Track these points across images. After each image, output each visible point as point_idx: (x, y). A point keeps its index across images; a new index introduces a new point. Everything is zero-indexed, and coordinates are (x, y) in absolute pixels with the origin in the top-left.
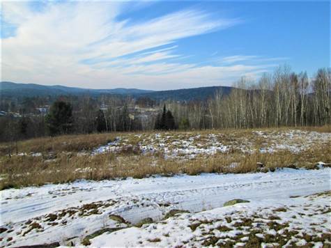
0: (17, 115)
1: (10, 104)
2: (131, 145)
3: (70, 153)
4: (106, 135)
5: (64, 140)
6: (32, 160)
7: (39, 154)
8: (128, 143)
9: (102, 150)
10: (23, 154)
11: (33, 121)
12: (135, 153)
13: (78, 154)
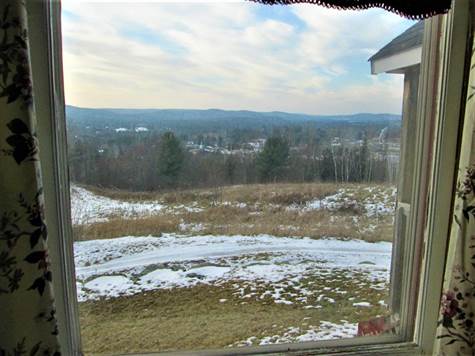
0: (226, 152)
1: (217, 138)
2: (354, 202)
3: (278, 206)
4: (327, 186)
5: (274, 189)
6: (236, 211)
7: (243, 205)
8: (351, 199)
9: (316, 205)
10: (226, 203)
11: (242, 161)
12: (356, 213)
13: (288, 208)
